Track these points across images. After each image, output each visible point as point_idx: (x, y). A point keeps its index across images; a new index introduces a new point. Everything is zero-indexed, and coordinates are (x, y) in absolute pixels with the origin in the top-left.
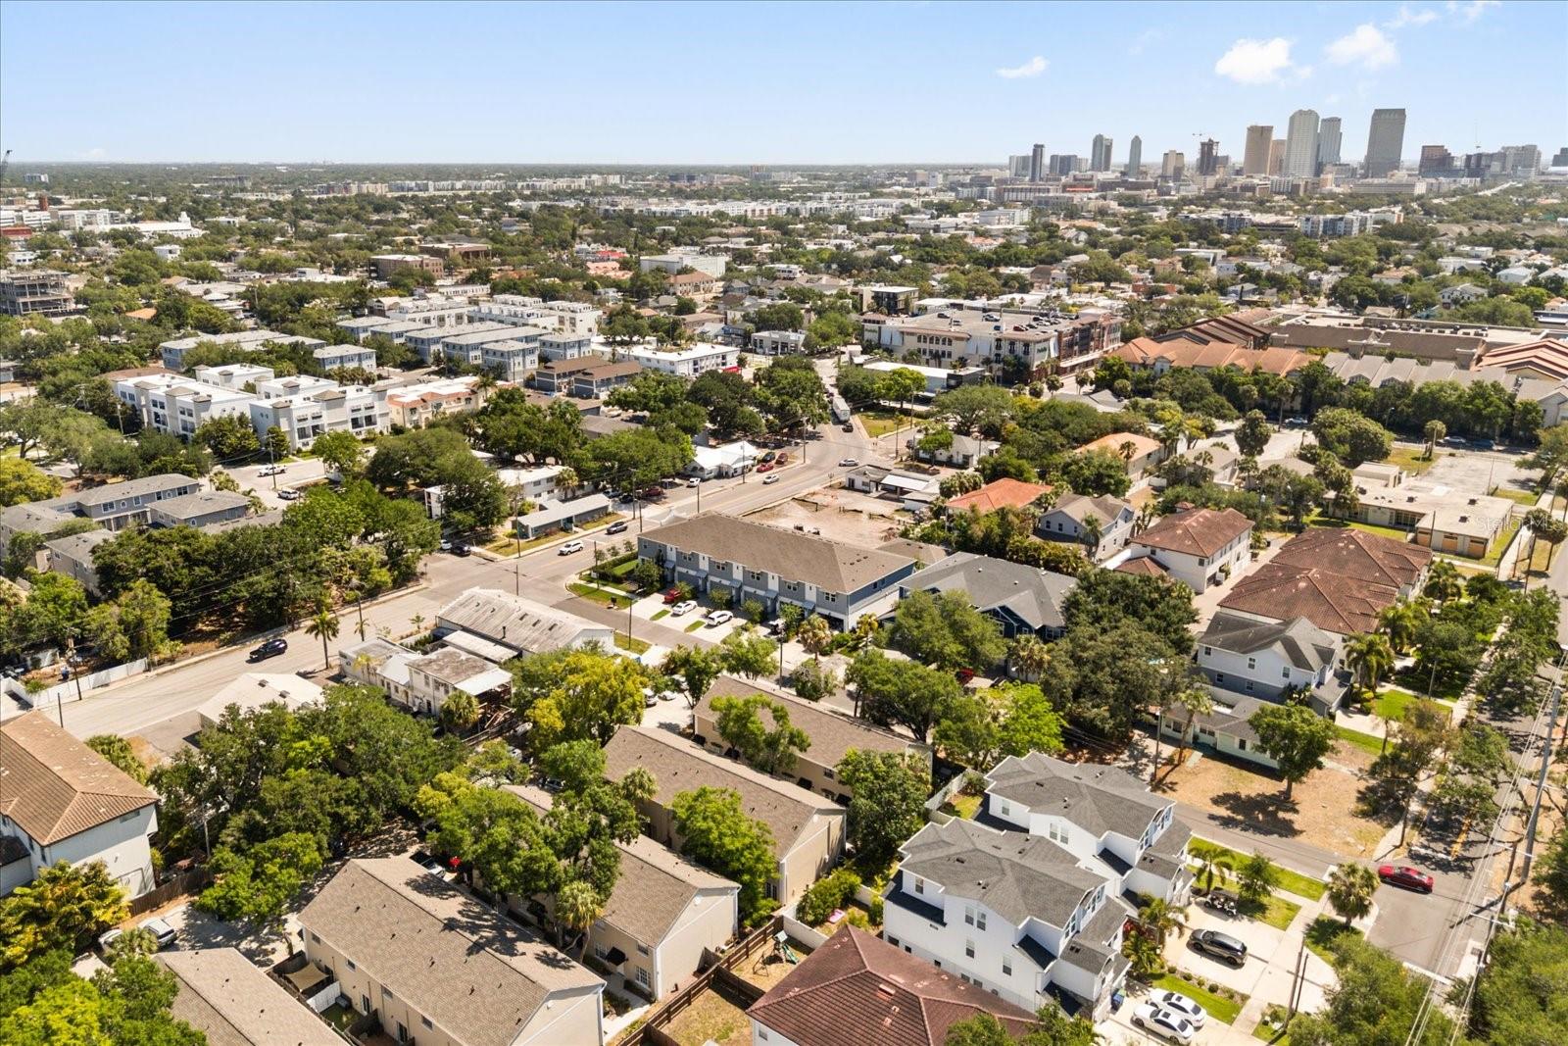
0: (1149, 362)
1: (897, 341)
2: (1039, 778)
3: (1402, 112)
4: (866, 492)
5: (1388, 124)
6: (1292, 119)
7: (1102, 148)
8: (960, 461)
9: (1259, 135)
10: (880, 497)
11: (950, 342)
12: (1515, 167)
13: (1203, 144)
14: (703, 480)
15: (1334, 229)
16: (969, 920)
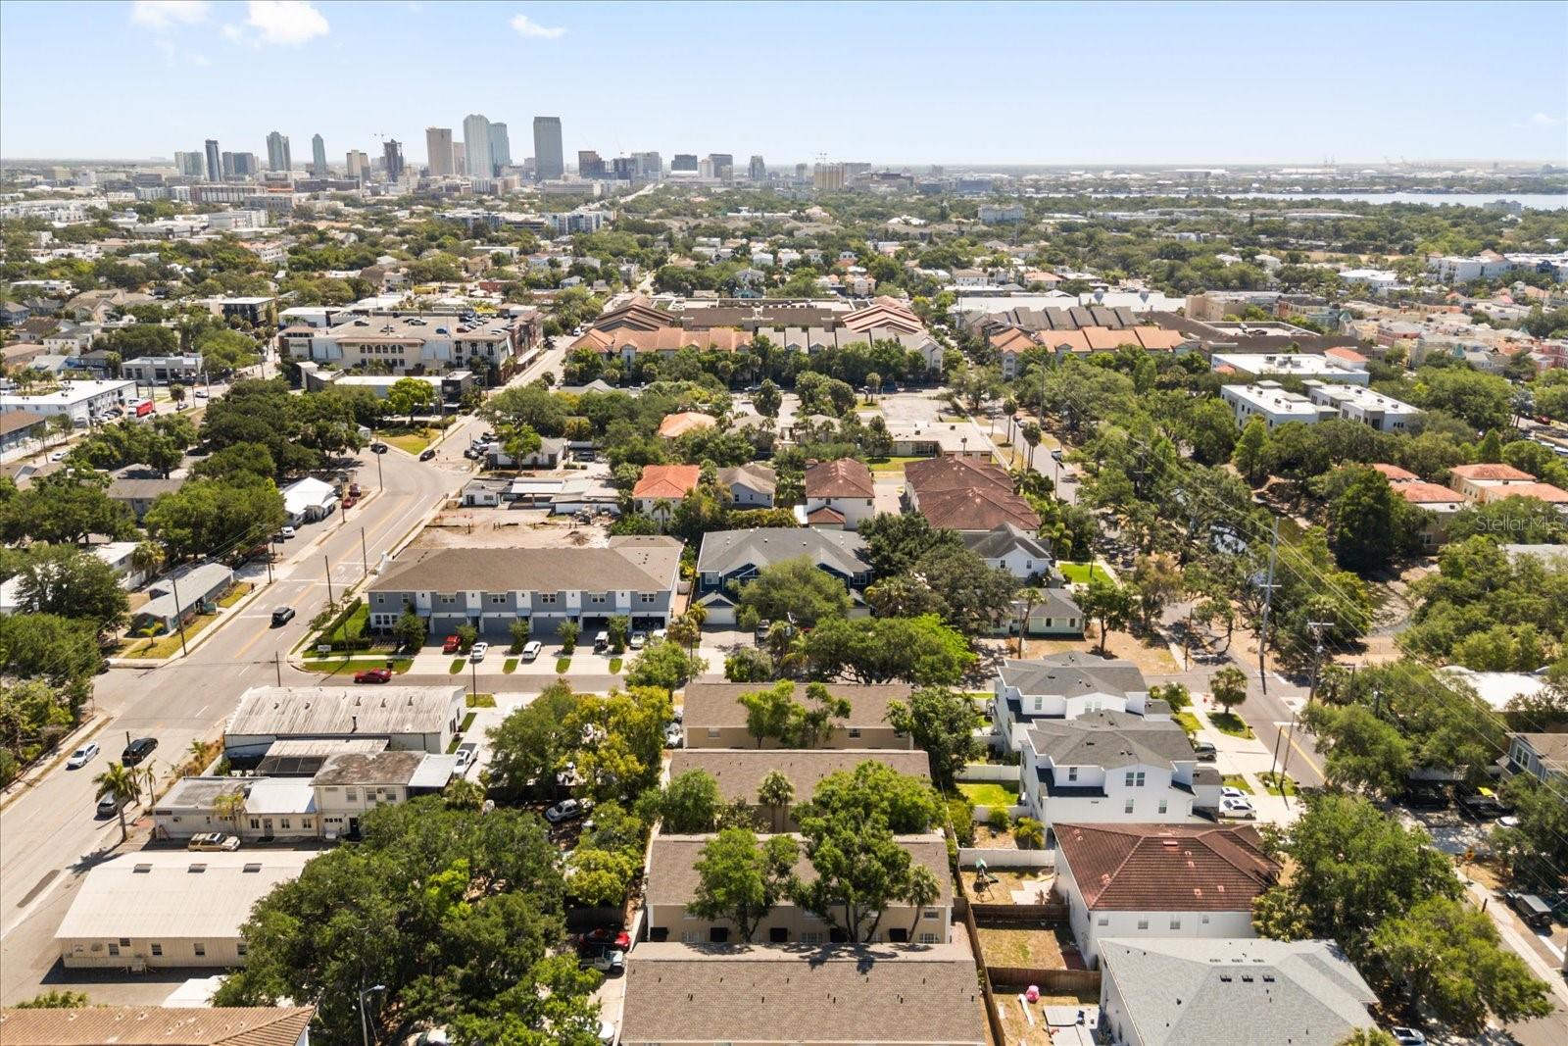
0: (616, 350)
1: (334, 353)
2: (1046, 673)
3: (557, 120)
4: (494, 506)
5: (547, 130)
6: (466, 122)
7: (278, 145)
8: (546, 460)
9: (438, 138)
10: (510, 508)
11: (401, 349)
12: (645, 171)
13: (386, 145)
14: (296, 528)
15: (577, 225)
16: (1129, 783)
